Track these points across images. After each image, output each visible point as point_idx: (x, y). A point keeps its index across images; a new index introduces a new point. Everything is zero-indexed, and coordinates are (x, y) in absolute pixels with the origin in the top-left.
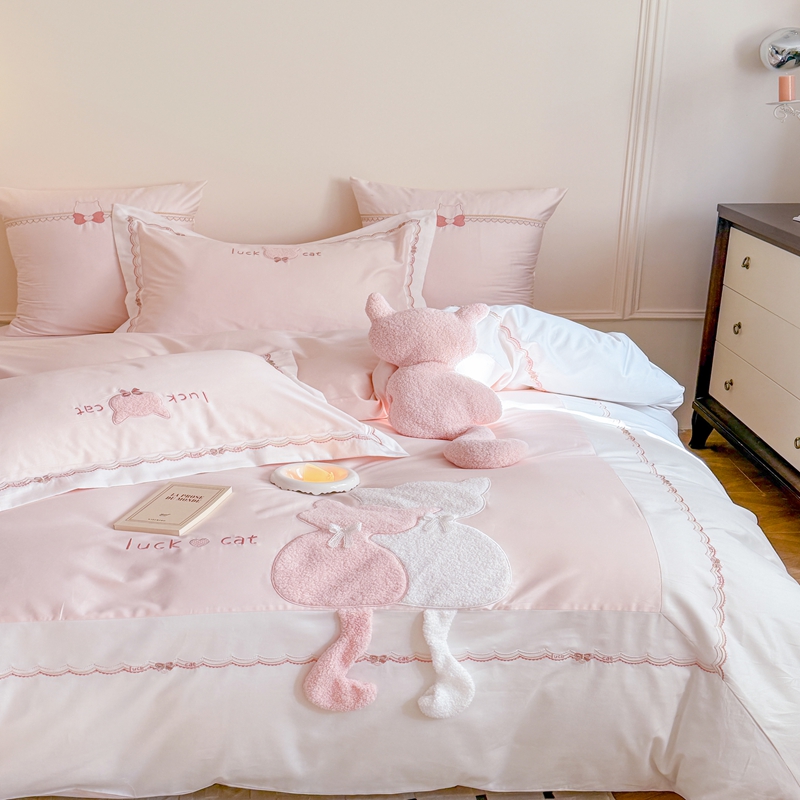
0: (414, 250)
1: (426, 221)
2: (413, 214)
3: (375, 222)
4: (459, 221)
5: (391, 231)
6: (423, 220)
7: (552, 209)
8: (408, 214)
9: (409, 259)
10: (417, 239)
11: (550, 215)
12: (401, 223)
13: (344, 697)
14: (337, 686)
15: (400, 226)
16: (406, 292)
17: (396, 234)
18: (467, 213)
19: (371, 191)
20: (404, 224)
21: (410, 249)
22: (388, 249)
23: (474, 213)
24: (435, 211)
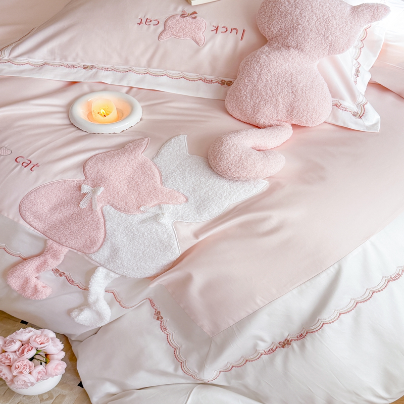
13: (26, 289)
14: (27, 281)
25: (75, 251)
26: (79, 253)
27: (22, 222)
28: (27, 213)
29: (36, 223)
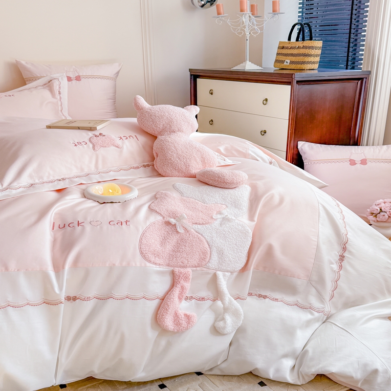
0: (60, 93)
1: (62, 79)
2: (55, 76)
3: (34, 81)
4: (78, 78)
5: (45, 85)
6: (60, 78)
7: (118, 73)
8: (52, 76)
9: (59, 98)
10: (60, 87)
11: (117, 76)
12: (49, 80)
15: (49, 82)
16: (61, 114)
17: (49, 85)
18: (81, 74)
19: (29, 66)
20: (51, 81)
21: (58, 93)
22: (46, 93)
23: (84, 74)
24: (65, 74)
25: (195, 269)
26: (198, 269)
27: (148, 264)
28: (149, 255)
29: (158, 261)
